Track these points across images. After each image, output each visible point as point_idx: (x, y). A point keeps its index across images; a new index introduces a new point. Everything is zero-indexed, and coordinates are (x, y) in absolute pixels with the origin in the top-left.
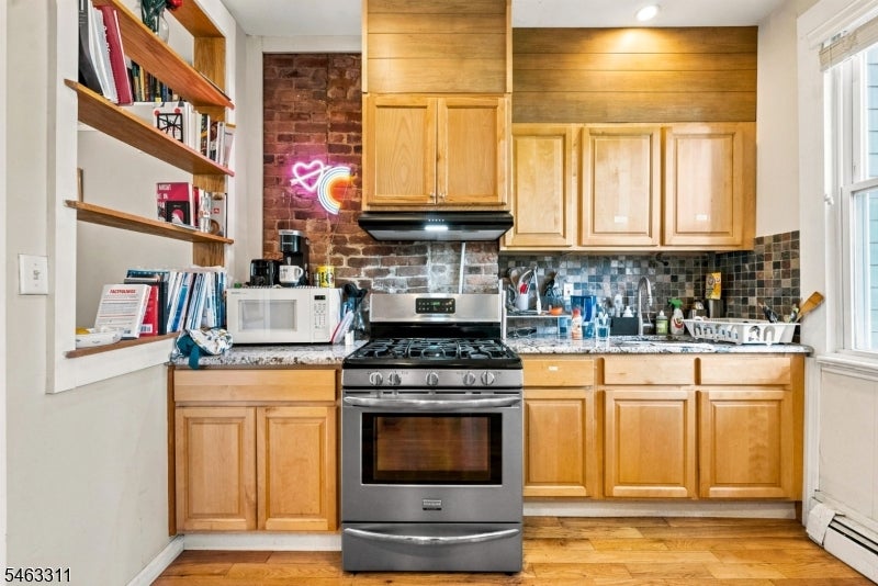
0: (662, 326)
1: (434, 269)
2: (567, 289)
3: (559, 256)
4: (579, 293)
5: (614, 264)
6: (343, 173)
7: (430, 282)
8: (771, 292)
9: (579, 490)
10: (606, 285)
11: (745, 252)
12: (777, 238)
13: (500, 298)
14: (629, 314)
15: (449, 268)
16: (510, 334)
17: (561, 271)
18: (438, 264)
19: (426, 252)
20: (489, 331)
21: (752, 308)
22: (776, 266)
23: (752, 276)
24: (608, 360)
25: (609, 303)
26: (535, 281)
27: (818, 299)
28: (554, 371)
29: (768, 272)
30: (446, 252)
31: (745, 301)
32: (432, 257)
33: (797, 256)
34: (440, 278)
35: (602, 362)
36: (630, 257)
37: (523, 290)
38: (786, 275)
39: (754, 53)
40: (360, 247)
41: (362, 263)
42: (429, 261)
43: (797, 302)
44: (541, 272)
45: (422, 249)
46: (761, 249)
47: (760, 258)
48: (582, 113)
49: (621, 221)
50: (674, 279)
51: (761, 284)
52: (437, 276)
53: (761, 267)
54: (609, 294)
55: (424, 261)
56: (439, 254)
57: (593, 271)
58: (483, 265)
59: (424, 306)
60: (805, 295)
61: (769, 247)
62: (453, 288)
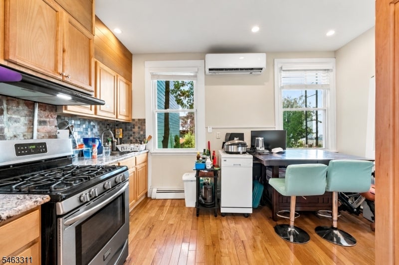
1: (10, 119)
7: (6, 131)
8: (137, 135)
11: (129, 123)
12: (139, 120)
15: (23, 120)
18: (14, 116)
19: (2, 105)
21: (131, 140)
22: (139, 128)
23: (131, 130)
27: (150, 137)
29: (136, 129)
30: (21, 108)
31: (129, 138)
32: (8, 109)
33: (145, 125)
34: (16, 127)
38: (142, 130)
42: (5, 112)
43: (145, 138)
46: (134, 123)
47: (134, 125)
51: (134, 133)
52: (13, 126)
53: (134, 128)
56: (15, 108)
57: (84, 126)
58: (48, 120)
60: (147, 136)
61: (136, 122)
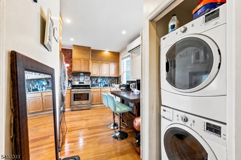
0: (111, 85)
2: (99, 81)
3: (98, 77)
4: (101, 81)
5: (105, 78)
6: (68, 65)
9: (98, 103)
10: (104, 80)
11: (118, 77)
13: (90, 82)
14: (107, 84)
15: (83, 78)
16: (91, 86)
17: (99, 79)
20: (89, 86)
24: (102, 89)
25: (105, 83)
26: (95, 80)
28: (95, 90)
30: (83, 76)
35: (101, 89)
36: (107, 77)
37: (93, 81)
39: (119, 55)
40: (71, 75)
41: (71, 77)
44: (96, 79)
45: (80, 76)
48: (100, 60)
49: (105, 73)
50: (112, 80)
52: (82, 79)
53: (119, 79)
54: (104, 81)
55: (80, 77)
57: (103, 79)
58: (88, 78)
59: (80, 83)
62: (84, 81)
